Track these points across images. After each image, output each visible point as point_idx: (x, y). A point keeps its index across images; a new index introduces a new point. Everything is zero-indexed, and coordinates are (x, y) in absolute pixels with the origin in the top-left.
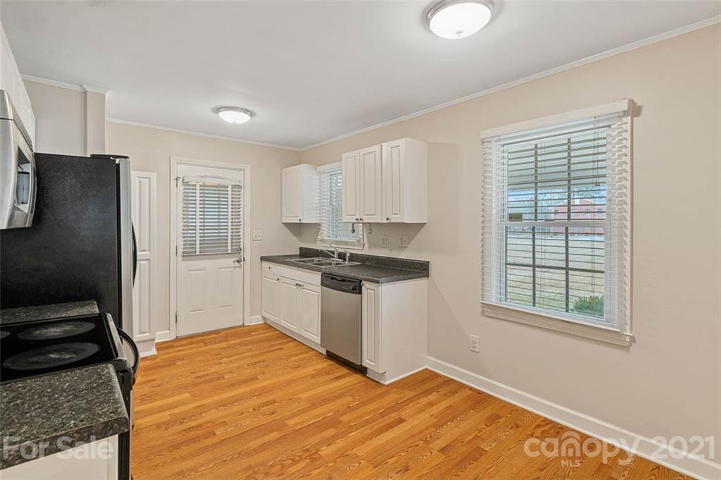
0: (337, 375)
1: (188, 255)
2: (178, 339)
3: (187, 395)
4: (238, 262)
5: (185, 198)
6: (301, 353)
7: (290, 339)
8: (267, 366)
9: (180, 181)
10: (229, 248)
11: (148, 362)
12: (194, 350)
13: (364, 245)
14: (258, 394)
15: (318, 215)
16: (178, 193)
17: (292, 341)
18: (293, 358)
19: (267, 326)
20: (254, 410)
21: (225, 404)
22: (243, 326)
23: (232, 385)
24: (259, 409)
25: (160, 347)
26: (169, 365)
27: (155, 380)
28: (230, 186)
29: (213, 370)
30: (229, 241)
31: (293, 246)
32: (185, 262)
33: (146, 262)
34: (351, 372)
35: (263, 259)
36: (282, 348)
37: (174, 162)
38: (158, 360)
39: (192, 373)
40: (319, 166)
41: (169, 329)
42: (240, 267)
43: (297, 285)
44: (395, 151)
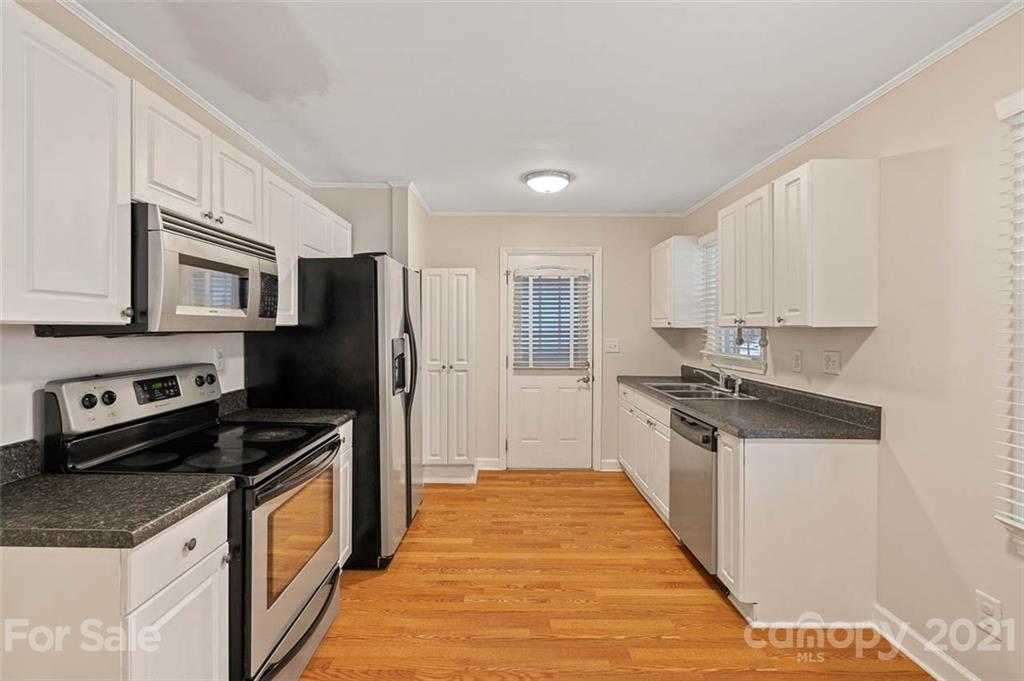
0: (676, 578)
1: (520, 368)
2: (508, 471)
3: (470, 541)
4: (586, 381)
5: (517, 297)
6: (645, 528)
7: (644, 503)
8: (583, 534)
9: (511, 277)
10: (572, 361)
11: (464, 490)
12: (520, 489)
13: (766, 366)
14: (544, 567)
15: (703, 315)
16: (508, 291)
17: (642, 506)
18: (628, 532)
19: (624, 477)
20: (525, 587)
21: (499, 566)
22: (592, 470)
23: (523, 545)
24: (532, 589)
25: (483, 476)
26: (479, 499)
27: (454, 513)
28: (572, 279)
29: (517, 518)
30: (572, 352)
31: (671, 363)
32: (519, 377)
33: (464, 373)
34: (704, 584)
35: (622, 379)
36: (622, 514)
37: (504, 254)
38: (473, 491)
39: (495, 516)
40: (701, 235)
41: (499, 457)
42: (588, 388)
43: (648, 422)
44: (793, 189)
